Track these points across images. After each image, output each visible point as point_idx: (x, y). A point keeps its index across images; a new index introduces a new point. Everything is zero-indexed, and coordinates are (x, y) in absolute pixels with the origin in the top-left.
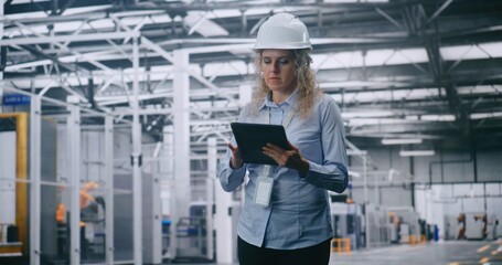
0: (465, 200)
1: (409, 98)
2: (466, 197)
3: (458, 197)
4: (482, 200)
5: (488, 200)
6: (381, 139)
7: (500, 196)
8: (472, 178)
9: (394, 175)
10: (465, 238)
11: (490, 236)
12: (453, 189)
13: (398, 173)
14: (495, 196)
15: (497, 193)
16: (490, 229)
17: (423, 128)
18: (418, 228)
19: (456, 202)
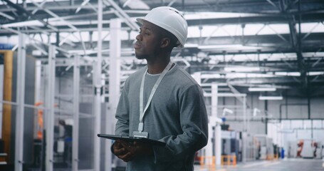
0: (299, 131)
1: (269, 60)
2: (300, 129)
3: (294, 129)
4: (310, 131)
5: (314, 131)
6: (248, 87)
7: (322, 129)
8: (307, 116)
9: (257, 112)
10: (301, 157)
11: (318, 156)
12: (291, 123)
13: (259, 111)
14: (318, 129)
15: (320, 126)
16: (318, 151)
17: (276, 81)
18: (272, 149)
19: (293, 132)
